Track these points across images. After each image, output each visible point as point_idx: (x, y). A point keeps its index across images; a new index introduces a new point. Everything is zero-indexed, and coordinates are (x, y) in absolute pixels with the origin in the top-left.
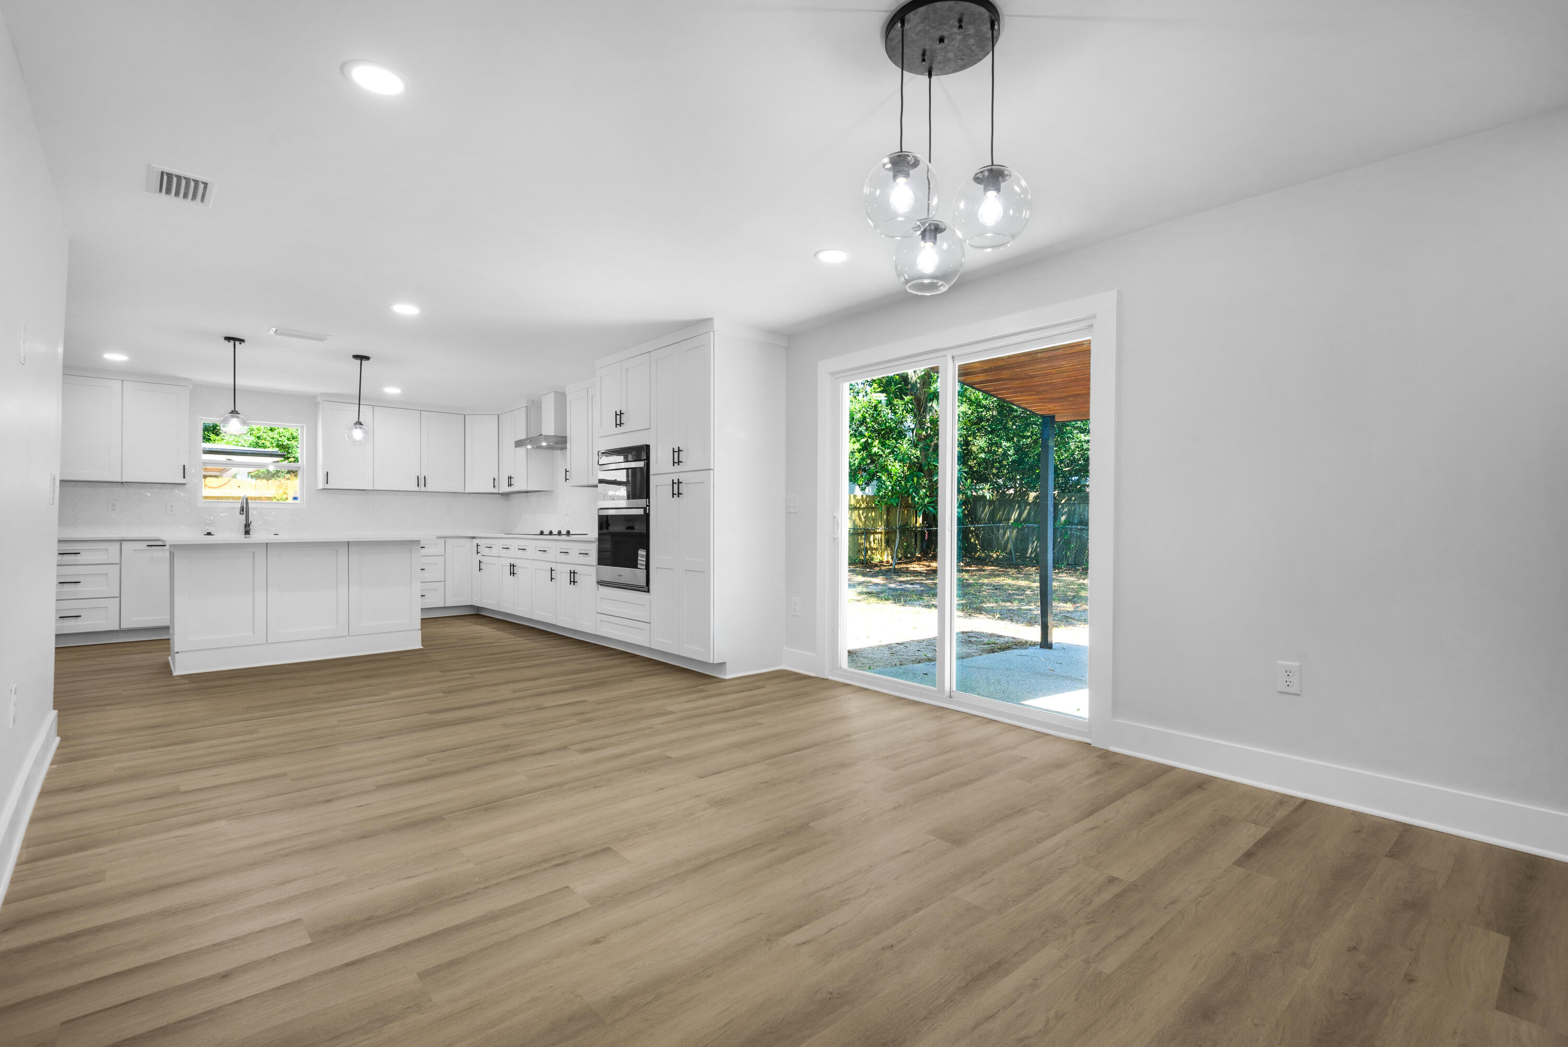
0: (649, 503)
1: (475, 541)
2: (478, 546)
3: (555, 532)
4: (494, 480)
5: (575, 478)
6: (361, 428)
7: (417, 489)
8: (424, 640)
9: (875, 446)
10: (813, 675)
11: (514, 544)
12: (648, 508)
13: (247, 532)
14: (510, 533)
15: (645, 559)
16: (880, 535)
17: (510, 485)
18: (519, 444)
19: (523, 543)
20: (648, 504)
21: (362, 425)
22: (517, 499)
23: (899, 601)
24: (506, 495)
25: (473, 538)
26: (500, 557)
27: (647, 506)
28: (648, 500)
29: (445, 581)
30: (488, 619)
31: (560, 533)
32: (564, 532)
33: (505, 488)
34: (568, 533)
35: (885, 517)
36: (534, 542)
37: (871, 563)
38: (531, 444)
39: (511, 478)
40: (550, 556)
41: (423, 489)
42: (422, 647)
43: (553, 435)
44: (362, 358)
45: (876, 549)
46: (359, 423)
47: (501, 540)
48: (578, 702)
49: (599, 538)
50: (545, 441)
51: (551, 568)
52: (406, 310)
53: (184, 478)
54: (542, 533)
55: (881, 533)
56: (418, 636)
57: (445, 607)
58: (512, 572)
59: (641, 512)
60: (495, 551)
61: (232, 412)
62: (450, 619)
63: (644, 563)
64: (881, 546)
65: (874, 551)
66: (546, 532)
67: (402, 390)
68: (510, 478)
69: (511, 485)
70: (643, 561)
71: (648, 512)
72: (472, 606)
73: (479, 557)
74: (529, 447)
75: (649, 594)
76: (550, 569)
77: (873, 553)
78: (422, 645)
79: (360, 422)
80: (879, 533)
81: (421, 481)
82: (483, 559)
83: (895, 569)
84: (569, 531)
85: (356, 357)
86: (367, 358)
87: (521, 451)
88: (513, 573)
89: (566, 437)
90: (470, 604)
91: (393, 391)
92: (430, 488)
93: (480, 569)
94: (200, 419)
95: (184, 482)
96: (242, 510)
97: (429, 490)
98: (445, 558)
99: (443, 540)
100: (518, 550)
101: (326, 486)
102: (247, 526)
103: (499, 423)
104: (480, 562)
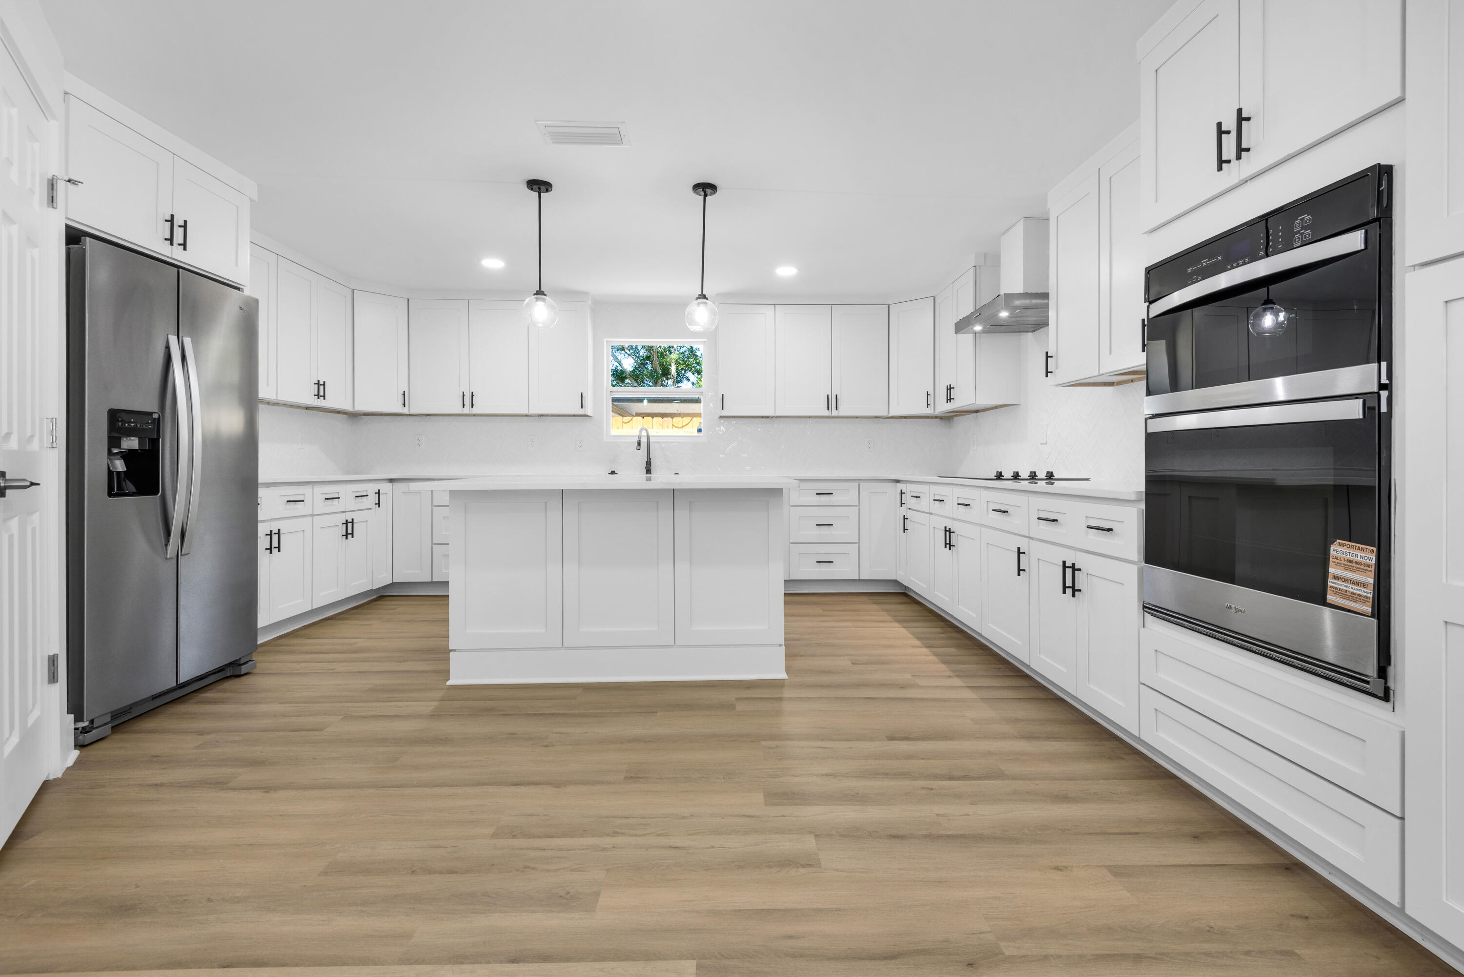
0: (1390, 376)
1: (900, 486)
2: (902, 493)
3: (1024, 474)
4: (928, 395)
5: (1065, 371)
6: (706, 303)
7: (826, 413)
11: (952, 494)
12: (1384, 394)
13: (648, 474)
14: (948, 476)
15: (1371, 581)
17: (949, 399)
18: (961, 326)
19: (965, 494)
20: (1384, 381)
21: (707, 299)
22: (961, 423)
24: (948, 418)
25: (898, 481)
26: (934, 515)
27: (1382, 387)
28: (1384, 365)
29: (859, 543)
30: (916, 607)
31: (1033, 476)
32: (1041, 474)
33: (942, 407)
34: (1050, 476)
36: (984, 492)
38: (980, 323)
39: (951, 388)
40: (1015, 522)
41: (835, 413)
42: (784, 676)
43: (1023, 291)
46: (703, 296)
47: (932, 487)
49: (1147, 494)
50: (1007, 307)
51: (1019, 548)
54: (999, 476)
57: (860, 580)
58: (948, 542)
59: (1353, 410)
60: (925, 503)
61: (538, 293)
63: (1369, 593)
66: (1008, 474)
68: (949, 388)
69: (951, 399)
70: (1364, 585)
71: (1384, 409)
72: (896, 582)
73: (903, 511)
74: (978, 328)
75: (1389, 706)
76: (1016, 550)
78: (788, 670)
79: (705, 295)
81: (832, 402)
82: (909, 514)
84: (1052, 473)
85: (697, 187)
86: (713, 188)
87: (966, 339)
88: (949, 545)
89: (1047, 296)
90: (894, 578)
91: (786, 271)
92: (842, 412)
93: (905, 529)
94: (607, 341)
95: (586, 413)
96: (639, 444)
97: (841, 414)
98: (859, 510)
99: (856, 484)
100: (958, 504)
101: (724, 413)
102: (649, 463)
103: (936, 299)
104: (905, 519)
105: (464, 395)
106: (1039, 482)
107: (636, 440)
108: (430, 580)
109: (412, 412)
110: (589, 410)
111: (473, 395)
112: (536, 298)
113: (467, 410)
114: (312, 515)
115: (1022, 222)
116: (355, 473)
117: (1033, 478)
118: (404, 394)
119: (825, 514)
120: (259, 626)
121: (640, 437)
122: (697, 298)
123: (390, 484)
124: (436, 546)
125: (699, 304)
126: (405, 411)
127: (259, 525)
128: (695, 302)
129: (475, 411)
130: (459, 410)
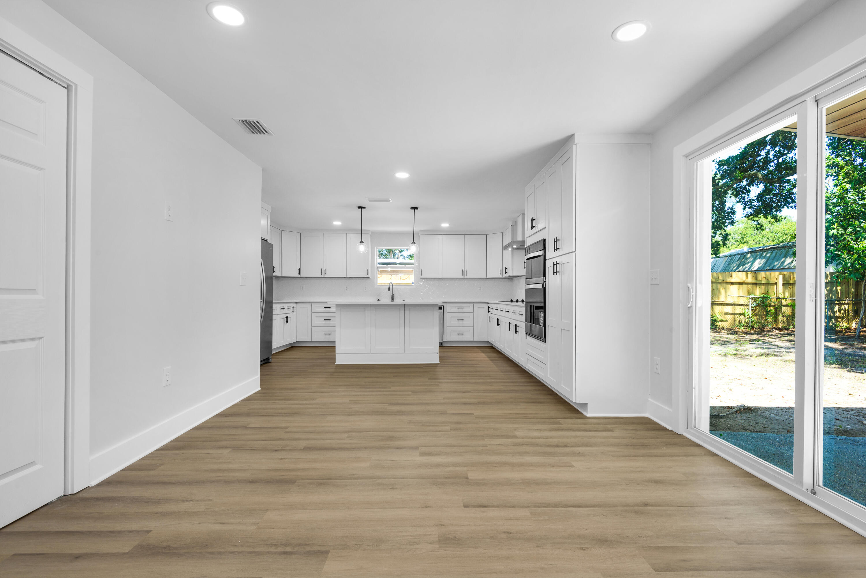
1: (489, 305)
2: (489, 308)
4: (500, 270)
7: (462, 277)
8: (441, 358)
9: (834, 229)
10: (670, 428)
11: (500, 307)
12: (545, 283)
13: (393, 299)
16: (847, 307)
17: (506, 273)
18: (505, 248)
19: (502, 307)
22: (509, 281)
23: (845, 366)
25: (488, 303)
26: (496, 314)
27: (544, 281)
28: (545, 278)
29: (474, 327)
30: (494, 350)
33: (504, 275)
35: (853, 290)
36: (505, 306)
37: (836, 330)
38: (510, 247)
40: (510, 315)
41: (466, 277)
43: (521, 240)
44: (415, 208)
45: (842, 318)
47: (496, 305)
48: (467, 414)
50: (515, 244)
51: (509, 322)
52: (402, 175)
53: (367, 275)
54: (512, 301)
55: (848, 304)
56: (437, 356)
57: (474, 341)
60: (493, 311)
61: (361, 242)
62: (475, 347)
63: (543, 322)
64: (848, 315)
65: (839, 320)
66: (515, 300)
67: (449, 225)
68: (506, 269)
70: (543, 320)
71: (545, 286)
72: (487, 342)
73: (489, 314)
74: (510, 249)
75: (546, 343)
77: (838, 321)
78: (439, 362)
79: (414, 242)
80: (845, 304)
81: (465, 272)
82: (491, 315)
83: (859, 336)
85: (412, 208)
86: (417, 208)
88: (498, 324)
89: (525, 241)
90: (487, 340)
91: (445, 225)
92: (469, 276)
93: (489, 321)
94: (376, 248)
95: (369, 277)
96: (389, 289)
97: (468, 277)
98: (474, 314)
99: (472, 304)
100: (506, 311)
101: (422, 277)
102: (393, 296)
103: (503, 234)
104: (489, 317)
105: (322, 270)
106: (519, 303)
107: (388, 287)
108: (311, 341)
109: (302, 276)
110: (370, 276)
111: (325, 270)
112: (361, 244)
113: (323, 276)
114: (278, 314)
115: (521, 215)
116: (278, 300)
117: (523, 301)
118: (299, 270)
119: (460, 316)
120: (273, 348)
121: (389, 286)
122: (412, 243)
123: (296, 304)
124: (313, 327)
125: (412, 245)
126: (299, 276)
127: (273, 316)
128: (411, 245)
129: (326, 276)
130: (320, 275)
